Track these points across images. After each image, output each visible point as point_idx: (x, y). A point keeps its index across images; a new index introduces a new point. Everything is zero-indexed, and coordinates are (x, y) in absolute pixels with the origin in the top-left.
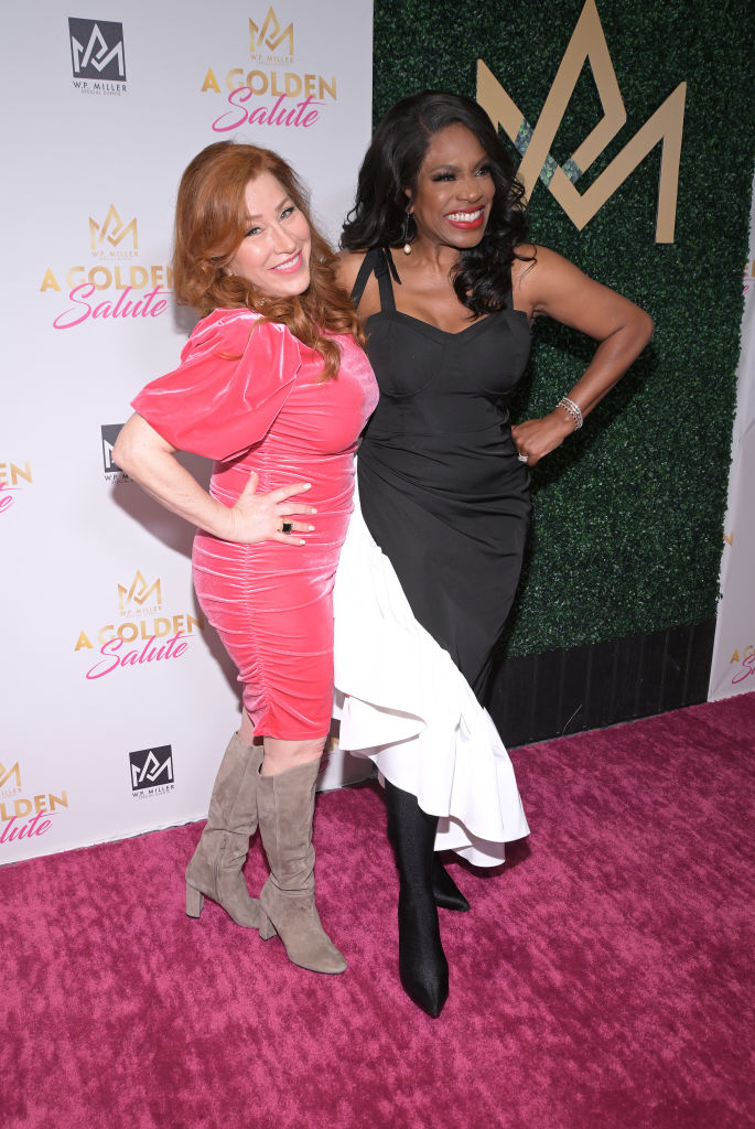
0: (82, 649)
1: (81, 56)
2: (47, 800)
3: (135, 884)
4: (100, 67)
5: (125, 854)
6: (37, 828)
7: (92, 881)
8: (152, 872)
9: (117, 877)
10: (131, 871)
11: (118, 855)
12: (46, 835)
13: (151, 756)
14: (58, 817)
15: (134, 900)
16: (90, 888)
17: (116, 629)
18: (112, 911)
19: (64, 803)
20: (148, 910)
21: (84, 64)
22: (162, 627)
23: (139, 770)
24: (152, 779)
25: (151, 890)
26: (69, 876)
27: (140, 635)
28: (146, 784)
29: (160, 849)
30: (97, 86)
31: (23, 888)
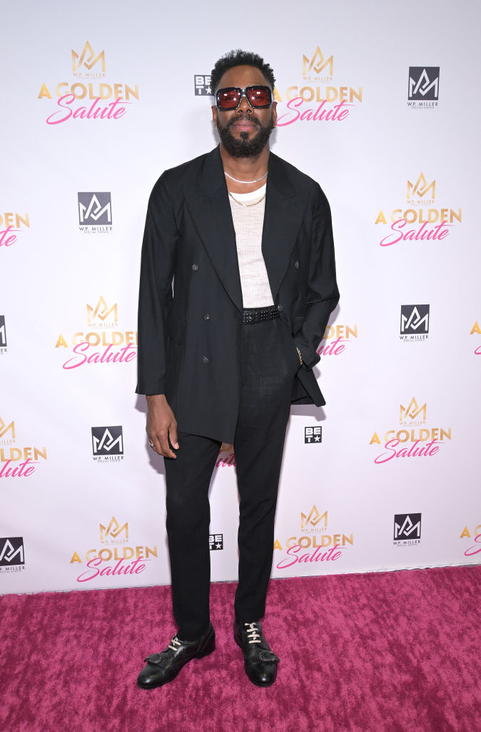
0: (374, 443)
1: (414, 87)
2: (341, 538)
3: (397, 601)
4: (423, 93)
5: (388, 581)
6: (332, 556)
7: (369, 595)
8: (408, 596)
9: (384, 595)
10: (394, 593)
11: (383, 580)
12: (338, 560)
13: (408, 519)
14: (346, 550)
15: (398, 610)
16: (368, 598)
17: (396, 433)
18: (385, 616)
19: (351, 542)
20: (409, 619)
21: (415, 92)
22: (425, 434)
23: (399, 527)
24: (407, 534)
25: (408, 607)
26: (353, 589)
27: (410, 438)
28: (402, 537)
29: (410, 581)
30: (421, 104)
31: (325, 592)
